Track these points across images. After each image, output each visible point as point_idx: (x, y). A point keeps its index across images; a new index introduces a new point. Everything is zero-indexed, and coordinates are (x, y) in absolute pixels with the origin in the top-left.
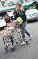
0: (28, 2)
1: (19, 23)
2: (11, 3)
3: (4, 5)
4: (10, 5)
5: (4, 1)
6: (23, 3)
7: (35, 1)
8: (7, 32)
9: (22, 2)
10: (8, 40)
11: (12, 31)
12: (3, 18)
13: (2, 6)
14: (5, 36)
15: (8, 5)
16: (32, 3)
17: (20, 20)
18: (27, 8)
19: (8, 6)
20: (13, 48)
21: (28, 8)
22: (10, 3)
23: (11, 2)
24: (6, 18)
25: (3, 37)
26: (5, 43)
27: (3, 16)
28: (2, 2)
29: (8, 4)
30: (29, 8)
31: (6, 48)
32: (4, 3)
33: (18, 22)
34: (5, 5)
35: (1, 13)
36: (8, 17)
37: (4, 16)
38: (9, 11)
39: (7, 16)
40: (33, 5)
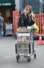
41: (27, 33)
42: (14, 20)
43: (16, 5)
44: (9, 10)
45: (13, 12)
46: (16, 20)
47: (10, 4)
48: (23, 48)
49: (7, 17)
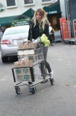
0: (13, 10)
7: (31, 9)
14: (19, 67)
21: (13, 23)
30: (16, 23)
40: (23, 18)
41: (30, 49)
42: (61, 27)
43: (61, 13)
44: (55, 18)
45: (60, 19)
46: (64, 26)
47: (56, 12)
48: (22, 74)
49: (54, 24)
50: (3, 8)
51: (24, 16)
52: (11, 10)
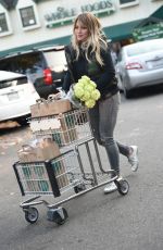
0: (132, 10)
1: (83, 103)
2: (61, 12)
3: (32, 22)
4: (57, 21)
5: (31, 7)
6: (112, 12)
8: (34, 144)
9: (107, 10)
10: (35, 178)
11: (55, 139)
12: (26, 78)
13: (24, 26)
15: (47, 23)
16: (153, 15)
17: (86, 88)
18: (131, 36)
19: (48, 27)
20: (56, 213)
21: (135, 35)
22: (59, 16)
23: (60, 10)
24: (38, 80)
25: (14, 166)
26: (25, 188)
27: (28, 70)
28: (20, 10)
29: (49, 19)
30: (140, 34)
31: (29, 211)
32: (33, 17)
33: (77, 99)
34: (35, 23)
35: (21, 56)
36: (49, 75)
37: (34, 71)
38: (55, 50)
39: (46, 68)
40: (153, 23)
50: (113, 9)
51: (154, 19)
52: (128, 11)
